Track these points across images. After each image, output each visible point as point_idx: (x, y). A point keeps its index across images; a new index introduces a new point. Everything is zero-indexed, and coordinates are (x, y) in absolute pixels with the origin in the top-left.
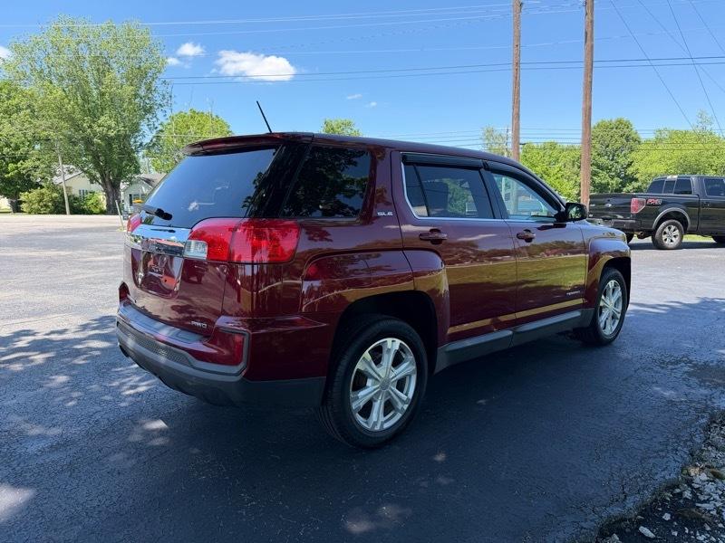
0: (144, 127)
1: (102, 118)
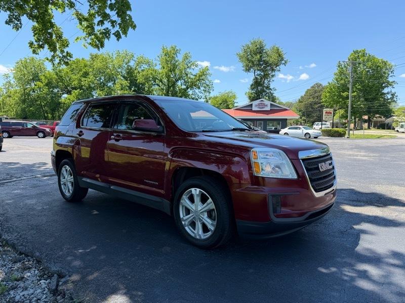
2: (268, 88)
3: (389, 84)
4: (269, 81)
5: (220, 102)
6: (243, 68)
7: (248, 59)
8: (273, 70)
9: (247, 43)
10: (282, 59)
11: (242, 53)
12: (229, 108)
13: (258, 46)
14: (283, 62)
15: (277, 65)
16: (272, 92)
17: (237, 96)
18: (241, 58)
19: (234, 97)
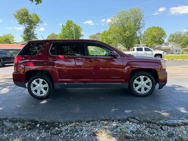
0: (137, 32)
1: (127, 32)
2: (33, 33)
3: (82, 36)
4: (34, 30)
5: (4, 40)
6: (18, 22)
7: (20, 18)
8: (35, 25)
9: (19, 9)
10: (39, 20)
11: (16, 14)
12: (11, 43)
13: (25, 11)
14: (40, 21)
15: (37, 23)
16: (35, 36)
17: (14, 37)
18: (16, 16)
19: (13, 37)
